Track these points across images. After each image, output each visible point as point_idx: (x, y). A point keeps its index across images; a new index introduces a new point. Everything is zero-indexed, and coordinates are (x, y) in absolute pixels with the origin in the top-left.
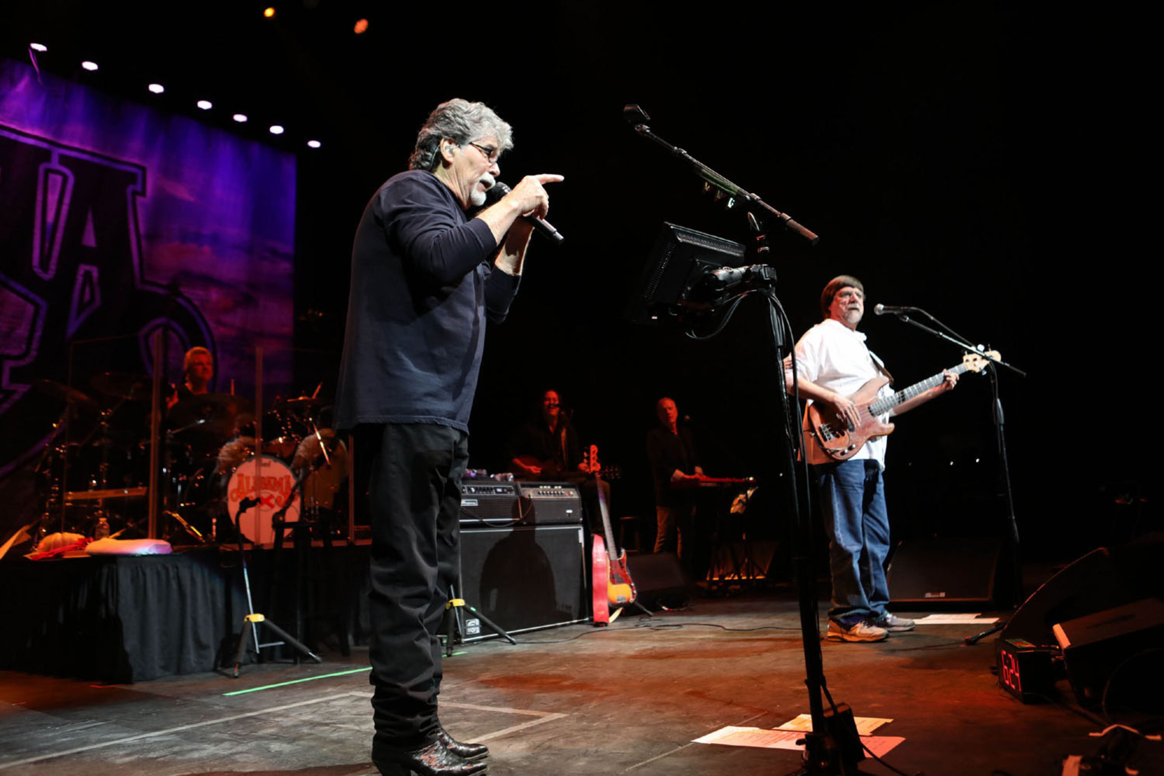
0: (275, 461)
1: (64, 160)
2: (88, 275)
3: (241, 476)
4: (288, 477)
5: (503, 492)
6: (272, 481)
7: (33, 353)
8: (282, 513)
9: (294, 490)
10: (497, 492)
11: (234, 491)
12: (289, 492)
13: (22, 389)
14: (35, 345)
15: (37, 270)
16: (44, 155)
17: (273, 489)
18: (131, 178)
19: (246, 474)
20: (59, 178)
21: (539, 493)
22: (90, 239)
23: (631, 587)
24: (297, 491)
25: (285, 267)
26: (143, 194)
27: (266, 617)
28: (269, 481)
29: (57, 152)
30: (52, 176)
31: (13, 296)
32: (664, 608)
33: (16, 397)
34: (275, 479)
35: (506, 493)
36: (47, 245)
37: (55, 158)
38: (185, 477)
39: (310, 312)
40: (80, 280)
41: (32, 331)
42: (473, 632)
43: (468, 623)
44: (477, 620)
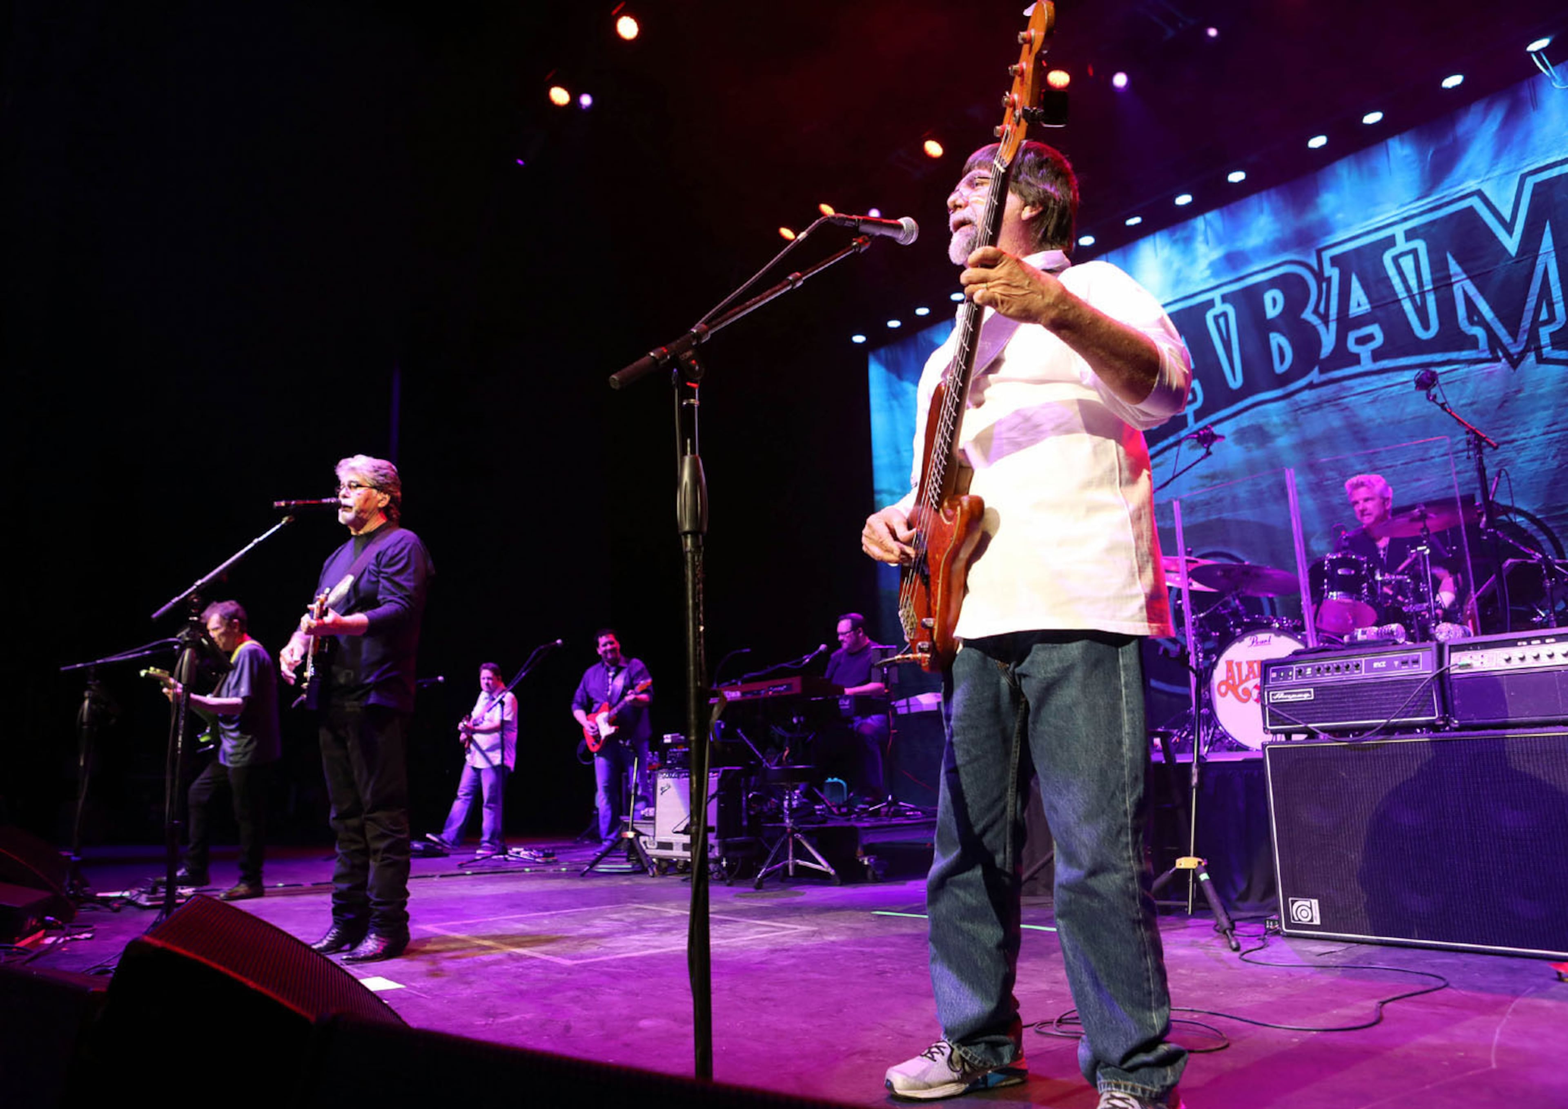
0: (1277, 634)
3: (1229, 663)
11: (1221, 683)
19: (1236, 658)
42: (1305, 921)
43: (1293, 902)
44: (1315, 902)
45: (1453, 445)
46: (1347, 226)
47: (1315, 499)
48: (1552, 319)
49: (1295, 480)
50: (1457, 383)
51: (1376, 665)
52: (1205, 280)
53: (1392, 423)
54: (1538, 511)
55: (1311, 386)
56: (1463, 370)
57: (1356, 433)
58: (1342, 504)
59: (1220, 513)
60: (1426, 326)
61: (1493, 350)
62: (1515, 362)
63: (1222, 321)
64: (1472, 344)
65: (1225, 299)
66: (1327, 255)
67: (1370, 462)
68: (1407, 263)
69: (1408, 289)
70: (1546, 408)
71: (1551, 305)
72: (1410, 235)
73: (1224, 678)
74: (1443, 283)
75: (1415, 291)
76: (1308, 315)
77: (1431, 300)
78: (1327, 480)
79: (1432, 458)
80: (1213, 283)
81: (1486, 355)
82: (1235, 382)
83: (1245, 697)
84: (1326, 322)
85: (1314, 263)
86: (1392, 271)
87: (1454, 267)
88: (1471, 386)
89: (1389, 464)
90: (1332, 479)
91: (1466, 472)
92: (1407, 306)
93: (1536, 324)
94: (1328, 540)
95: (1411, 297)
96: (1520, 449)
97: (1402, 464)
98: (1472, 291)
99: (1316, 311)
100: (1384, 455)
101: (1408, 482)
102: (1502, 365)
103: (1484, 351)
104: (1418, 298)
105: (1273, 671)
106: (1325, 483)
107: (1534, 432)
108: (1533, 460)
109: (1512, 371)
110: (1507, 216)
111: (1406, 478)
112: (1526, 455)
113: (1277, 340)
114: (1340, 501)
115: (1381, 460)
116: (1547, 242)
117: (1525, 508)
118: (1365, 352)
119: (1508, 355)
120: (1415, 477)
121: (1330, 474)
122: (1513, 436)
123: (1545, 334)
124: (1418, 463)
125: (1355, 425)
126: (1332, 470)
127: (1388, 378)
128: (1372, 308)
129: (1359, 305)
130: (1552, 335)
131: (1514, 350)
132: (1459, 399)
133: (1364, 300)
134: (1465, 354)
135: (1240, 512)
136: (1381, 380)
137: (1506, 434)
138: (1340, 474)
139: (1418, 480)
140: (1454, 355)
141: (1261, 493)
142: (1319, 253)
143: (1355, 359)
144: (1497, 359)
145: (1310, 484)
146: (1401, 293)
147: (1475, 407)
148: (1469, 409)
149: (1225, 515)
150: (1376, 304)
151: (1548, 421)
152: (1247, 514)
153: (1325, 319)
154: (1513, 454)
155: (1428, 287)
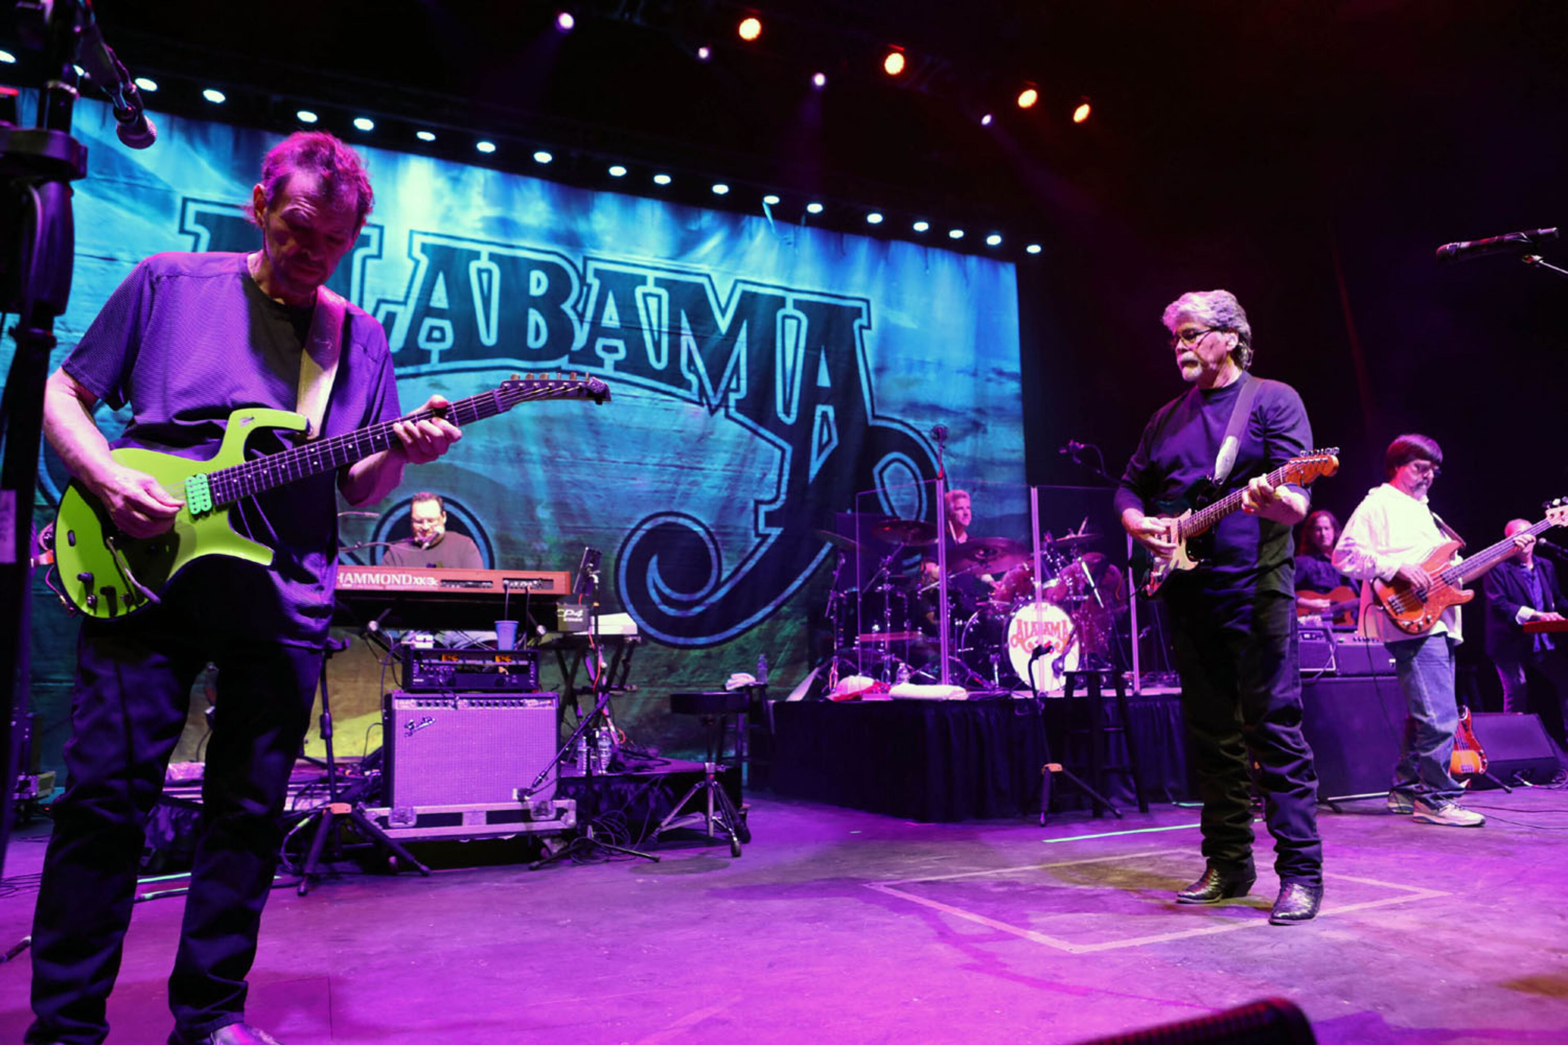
0: (1052, 605)
1: (798, 305)
2: (825, 415)
3: (1019, 621)
4: (1064, 622)
5: (1311, 638)
6: (1050, 626)
7: (783, 497)
8: (1062, 659)
9: (1071, 636)
10: (1304, 638)
11: (1014, 636)
12: (1067, 637)
13: (776, 532)
14: (784, 489)
15: (782, 415)
16: (780, 302)
17: (1051, 634)
18: (857, 312)
19: (1024, 619)
20: (794, 323)
21: (1354, 640)
22: (824, 380)
23: (1480, 755)
24: (1075, 636)
25: (1013, 387)
26: (869, 327)
27: (1063, 766)
28: (1047, 626)
29: (790, 298)
30: (788, 322)
31: (763, 443)
32: (1526, 783)
33: (771, 540)
34: (1052, 624)
35: (1315, 639)
36: (788, 390)
37: (789, 303)
38: (961, 622)
39: (1071, 443)
40: (818, 420)
41: (780, 475)
45: (663, 459)
46: (613, 250)
47: (545, 471)
48: (737, 390)
49: (534, 449)
50: (673, 412)
52: (476, 230)
53: (621, 426)
54: (712, 526)
55: (558, 370)
56: (678, 403)
57: (591, 425)
58: (568, 482)
59: (453, 459)
60: (658, 358)
61: (700, 398)
62: (713, 411)
63: (485, 276)
64: (687, 386)
65: (492, 257)
66: (592, 265)
67: (599, 453)
68: (653, 303)
69: (650, 324)
70: (726, 452)
71: (738, 379)
72: (659, 282)
73: (1015, 633)
74: (675, 332)
75: (655, 328)
76: (567, 307)
77: (665, 340)
78: (560, 457)
79: (647, 464)
80: (482, 236)
81: (696, 398)
82: (489, 338)
84: (582, 321)
85: (580, 265)
86: (640, 304)
87: (685, 323)
88: (682, 418)
89: (613, 459)
90: (566, 458)
91: (669, 482)
92: (647, 336)
93: (728, 389)
94: (551, 511)
95: (652, 331)
96: (706, 477)
97: (625, 463)
98: (694, 347)
99: (574, 308)
100: (610, 450)
101: (626, 478)
102: (704, 410)
103: (694, 394)
104: (656, 334)
106: (558, 459)
107: (716, 466)
108: (714, 487)
109: (709, 416)
110: (723, 305)
111: (625, 475)
112: (710, 482)
113: (535, 317)
114: (569, 479)
115: (607, 454)
116: (743, 335)
117: (704, 521)
118: (609, 359)
119: (709, 404)
120: (633, 476)
121: (563, 453)
122: (702, 466)
123: (733, 397)
124: (637, 466)
125: (592, 417)
126: (566, 450)
127: (624, 389)
128: (622, 326)
129: (611, 319)
130: (737, 401)
131: (714, 402)
132: (673, 425)
133: (615, 317)
134: (681, 392)
135: (473, 464)
136: (617, 387)
137: (699, 462)
138: (572, 455)
139: (634, 479)
140: (673, 389)
141: (497, 451)
142: (586, 259)
143: (600, 363)
144: (701, 404)
145: (543, 456)
146: (645, 326)
147: (683, 434)
148: (678, 435)
149: (458, 463)
150: (624, 324)
151: (726, 462)
152: (478, 467)
153: (581, 317)
154: (700, 479)
155: (665, 329)
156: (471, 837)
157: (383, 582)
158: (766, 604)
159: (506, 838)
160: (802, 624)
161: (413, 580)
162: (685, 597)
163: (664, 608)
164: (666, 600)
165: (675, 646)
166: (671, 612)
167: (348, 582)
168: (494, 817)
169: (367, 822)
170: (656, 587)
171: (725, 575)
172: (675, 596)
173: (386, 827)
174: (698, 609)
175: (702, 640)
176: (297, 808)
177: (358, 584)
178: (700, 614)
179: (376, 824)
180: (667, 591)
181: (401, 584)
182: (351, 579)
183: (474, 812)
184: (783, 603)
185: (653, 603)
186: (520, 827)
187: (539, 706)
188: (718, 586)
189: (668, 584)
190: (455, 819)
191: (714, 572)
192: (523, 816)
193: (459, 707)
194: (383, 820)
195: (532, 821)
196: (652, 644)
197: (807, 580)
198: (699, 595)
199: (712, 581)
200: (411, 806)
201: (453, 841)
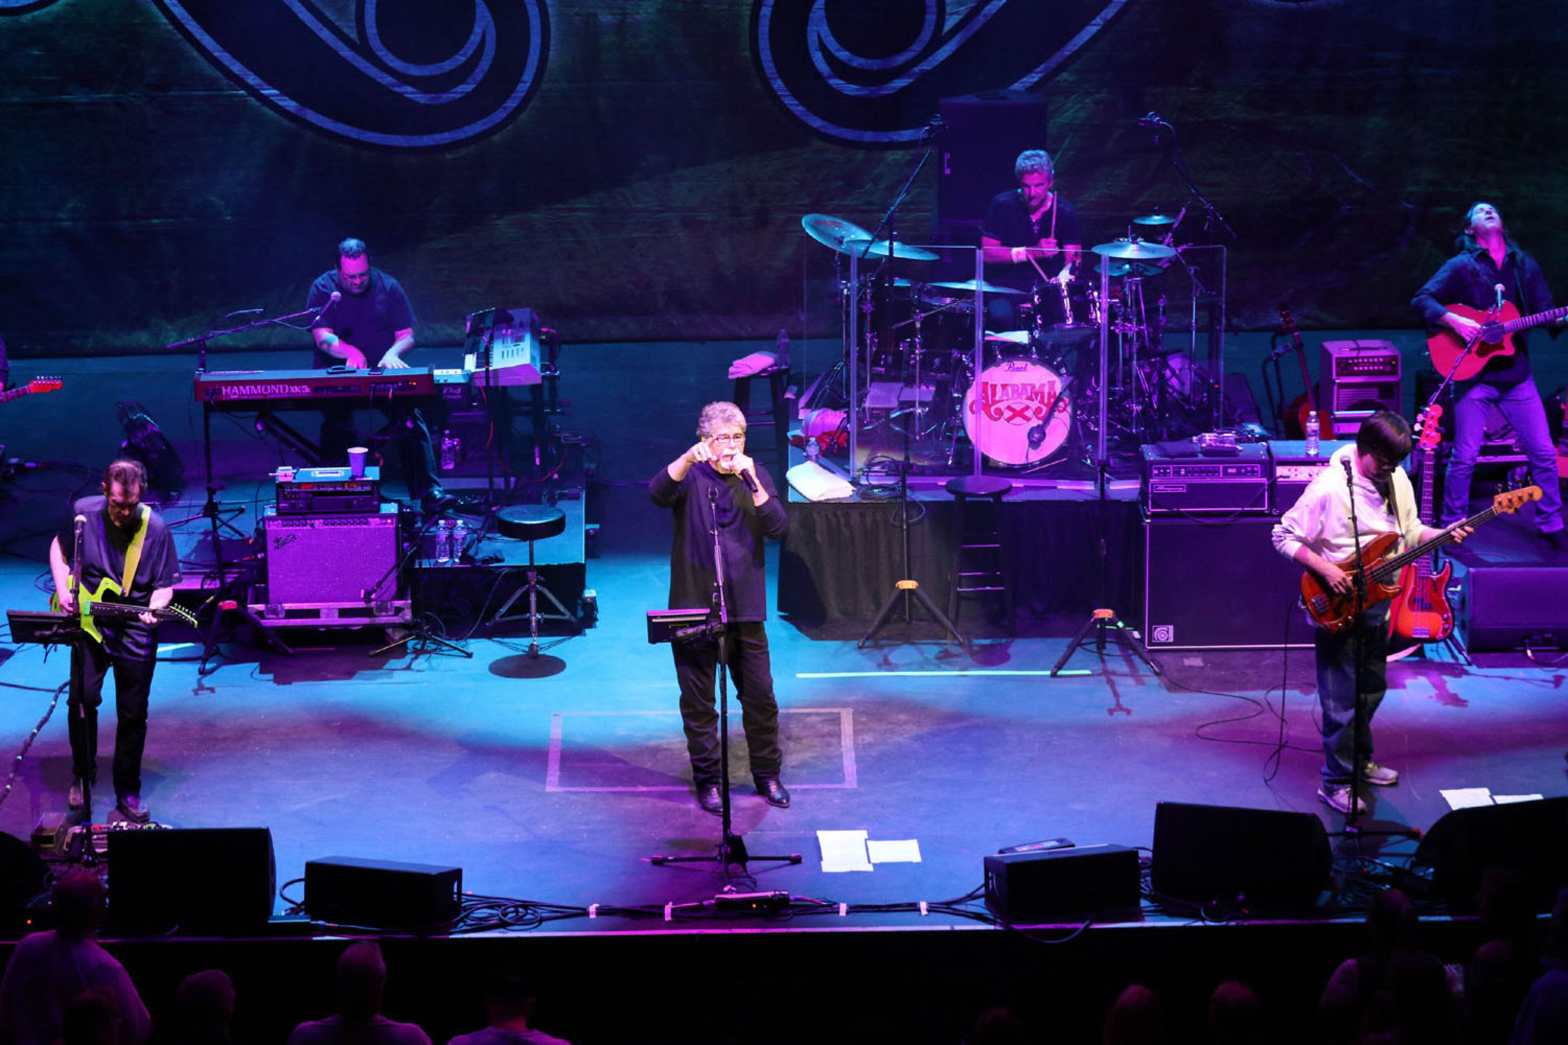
3: (984, 384)
4: (1051, 383)
6: (1029, 389)
9: (1060, 398)
11: (973, 401)
12: (1053, 400)
19: (992, 381)
24: (1066, 398)
28: (1025, 389)
42: (1163, 640)
43: (1155, 629)
44: (1171, 627)
51: (1230, 471)
73: (976, 397)
83: (997, 416)
105: (1156, 469)
156: (329, 627)
157: (264, 392)
158: (1029, 70)
159: (355, 628)
160: (1097, 103)
161: (290, 389)
162: (874, 64)
163: (835, 82)
164: (840, 69)
165: (857, 145)
166: (851, 89)
167: (235, 394)
168: (343, 613)
169: (249, 614)
170: (823, 47)
171: (951, 22)
172: (858, 62)
173: (263, 618)
174: (900, 83)
175: (906, 135)
176: (205, 587)
177: (243, 394)
178: (903, 89)
179: (256, 616)
180: (843, 55)
181: (280, 393)
182: (237, 391)
183: (329, 609)
184: (1062, 67)
185: (818, 75)
186: (365, 621)
187: (381, 524)
188: (938, 40)
189: (844, 44)
190: (315, 613)
191: (931, 18)
192: (366, 612)
193: (316, 526)
194: (260, 613)
195: (374, 616)
196: (818, 144)
197: (1109, 24)
198: (901, 59)
199: (927, 34)
200: (281, 604)
201: (314, 629)
